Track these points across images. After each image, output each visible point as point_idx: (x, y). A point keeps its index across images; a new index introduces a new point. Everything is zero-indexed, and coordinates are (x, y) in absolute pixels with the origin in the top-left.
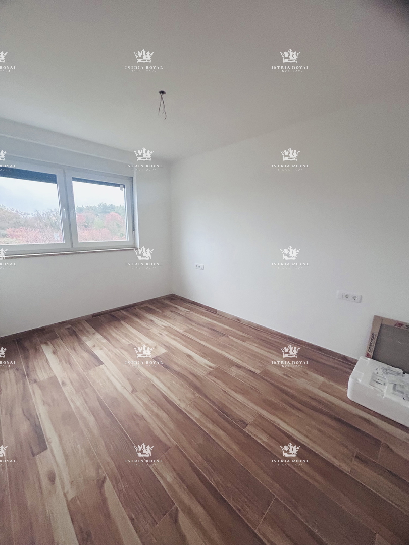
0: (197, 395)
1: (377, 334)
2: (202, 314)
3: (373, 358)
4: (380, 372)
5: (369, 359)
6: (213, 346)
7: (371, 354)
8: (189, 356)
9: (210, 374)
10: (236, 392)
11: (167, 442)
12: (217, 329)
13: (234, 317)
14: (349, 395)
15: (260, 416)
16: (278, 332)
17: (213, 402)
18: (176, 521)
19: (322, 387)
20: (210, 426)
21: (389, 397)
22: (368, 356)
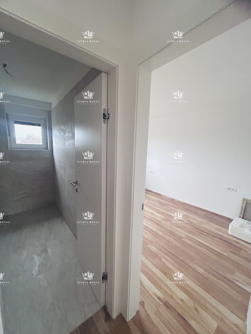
0: (159, 227)
1: (244, 207)
2: (153, 195)
3: (242, 218)
4: (245, 224)
5: (240, 218)
6: (162, 209)
7: (242, 216)
8: (152, 213)
9: (163, 220)
10: (176, 227)
11: (151, 240)
12: (163, 203)
13: (170, 198)
14: (230, 233)
15: (188, 236)
16: (194, 206)
17: (167, 230)
18: (161, 260)
19: (216, 229)
20: (168, 237)
21: (247, 232)
22: (240, 217)
